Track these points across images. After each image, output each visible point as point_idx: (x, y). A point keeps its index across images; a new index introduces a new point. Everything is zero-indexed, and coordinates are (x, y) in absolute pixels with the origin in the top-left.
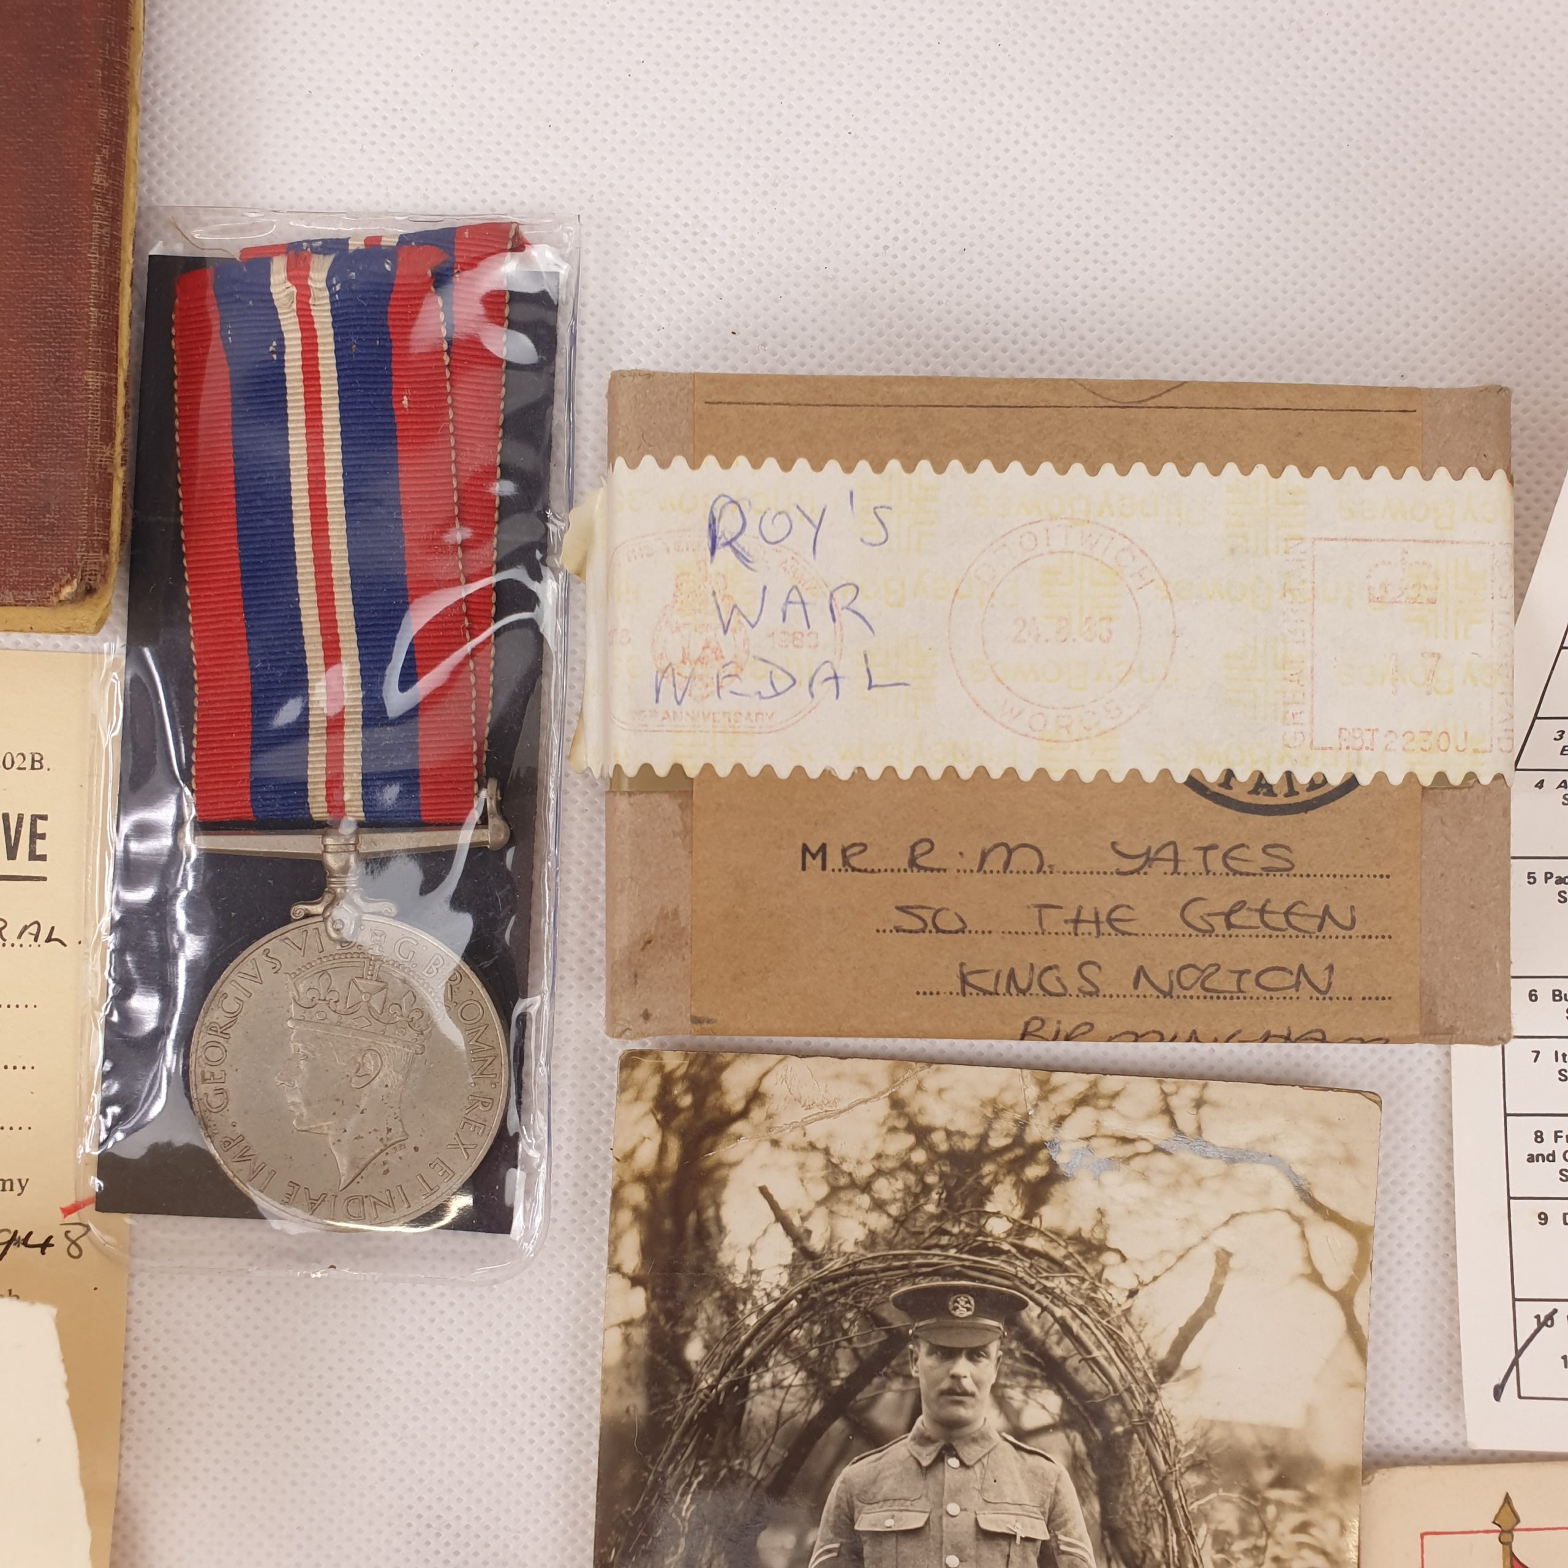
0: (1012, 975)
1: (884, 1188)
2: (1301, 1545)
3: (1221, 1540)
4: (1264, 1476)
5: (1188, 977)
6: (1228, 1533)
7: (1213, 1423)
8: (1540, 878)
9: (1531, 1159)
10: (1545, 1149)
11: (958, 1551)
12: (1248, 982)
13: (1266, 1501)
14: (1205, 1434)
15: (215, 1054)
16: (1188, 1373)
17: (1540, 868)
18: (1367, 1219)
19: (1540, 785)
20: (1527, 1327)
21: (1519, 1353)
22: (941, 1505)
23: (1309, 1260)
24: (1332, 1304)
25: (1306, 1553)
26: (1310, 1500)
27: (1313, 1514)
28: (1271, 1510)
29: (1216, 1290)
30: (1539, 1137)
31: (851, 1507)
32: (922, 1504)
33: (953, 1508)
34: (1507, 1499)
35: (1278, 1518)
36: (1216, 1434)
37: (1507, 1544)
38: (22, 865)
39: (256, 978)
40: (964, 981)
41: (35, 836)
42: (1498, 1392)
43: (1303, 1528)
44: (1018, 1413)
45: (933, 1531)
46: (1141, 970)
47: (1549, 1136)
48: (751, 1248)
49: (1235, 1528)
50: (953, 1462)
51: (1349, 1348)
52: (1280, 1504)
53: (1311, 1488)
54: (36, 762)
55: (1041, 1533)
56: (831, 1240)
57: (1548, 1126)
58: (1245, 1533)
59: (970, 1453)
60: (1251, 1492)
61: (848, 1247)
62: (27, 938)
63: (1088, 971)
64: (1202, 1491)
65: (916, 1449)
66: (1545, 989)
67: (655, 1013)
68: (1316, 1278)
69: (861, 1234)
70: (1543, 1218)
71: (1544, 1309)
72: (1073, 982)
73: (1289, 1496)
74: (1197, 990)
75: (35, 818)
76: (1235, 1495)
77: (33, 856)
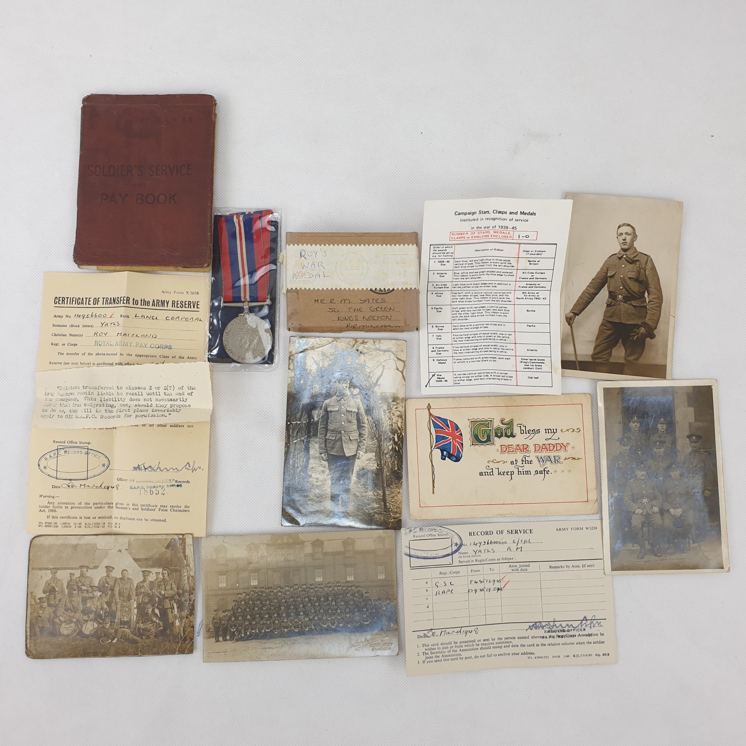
0: (345, 318)
1: (331, 357)
2: (396, 411)
3: (384, 411)
4: (391, 400)
5: (371, 318)
6: (385, 410)
7: (383, 393)
8: (433, 308)
9: (432, 351)
10: (434, 350)
11: (344, 414)
12: (379, 318)
13: (391, 404)
14: (382, 394)
15: (227, 337)
16: (379, 385)
17: (433, 307)
18: (405, 359)
19: (432, 293)
20: (431, 376)
21: (429, 380)
22: (341, 407)
23: (397, 366)
24: (400, 373)
25: (397, 412)
26: (398, 403)
27: (398, 406)
28: (392, 406)
29: (383, 372)
30: (433, 348)
31: (327, 407)
32: (338, 406)
33: (343, 407)
34: (429, 404)
35: (393, 407)
36: (383, 394)
37: (429, 411)
38: (196, 309)
39: (233, 325)
40: (338, 319)
41: (197, 305)
42: (426, 386)
43: (397, 408)
44: (353, 392)
45: (340, 411)
46: (364, 317)
47: (435, 348)
48: (311, 366)
49: (386, 409)
50: (343, 400)
51: (403, 379)
52: (393, 405)
53: (398, 402)
54: (198, 293)
55: (357, 411)
56: (323, 365)
57: (435, 346)
58: (388, 409)
59: (345, 398)
60: (388, 403)
61: (326, 366)
62: (196, 320)
63: (356, 317)
64: (381, 403)
65: (337, 398)
66: (435, 326)
67: (294, 324)
68: (398, 369)
69: (328, 364)
70: (434, 360)
71: (433, 374)
72: (354, 319)
73: (395, 403)
74: (372, 319)
75: (197, 302)
76: (386, 404)
77: (197, 308)
